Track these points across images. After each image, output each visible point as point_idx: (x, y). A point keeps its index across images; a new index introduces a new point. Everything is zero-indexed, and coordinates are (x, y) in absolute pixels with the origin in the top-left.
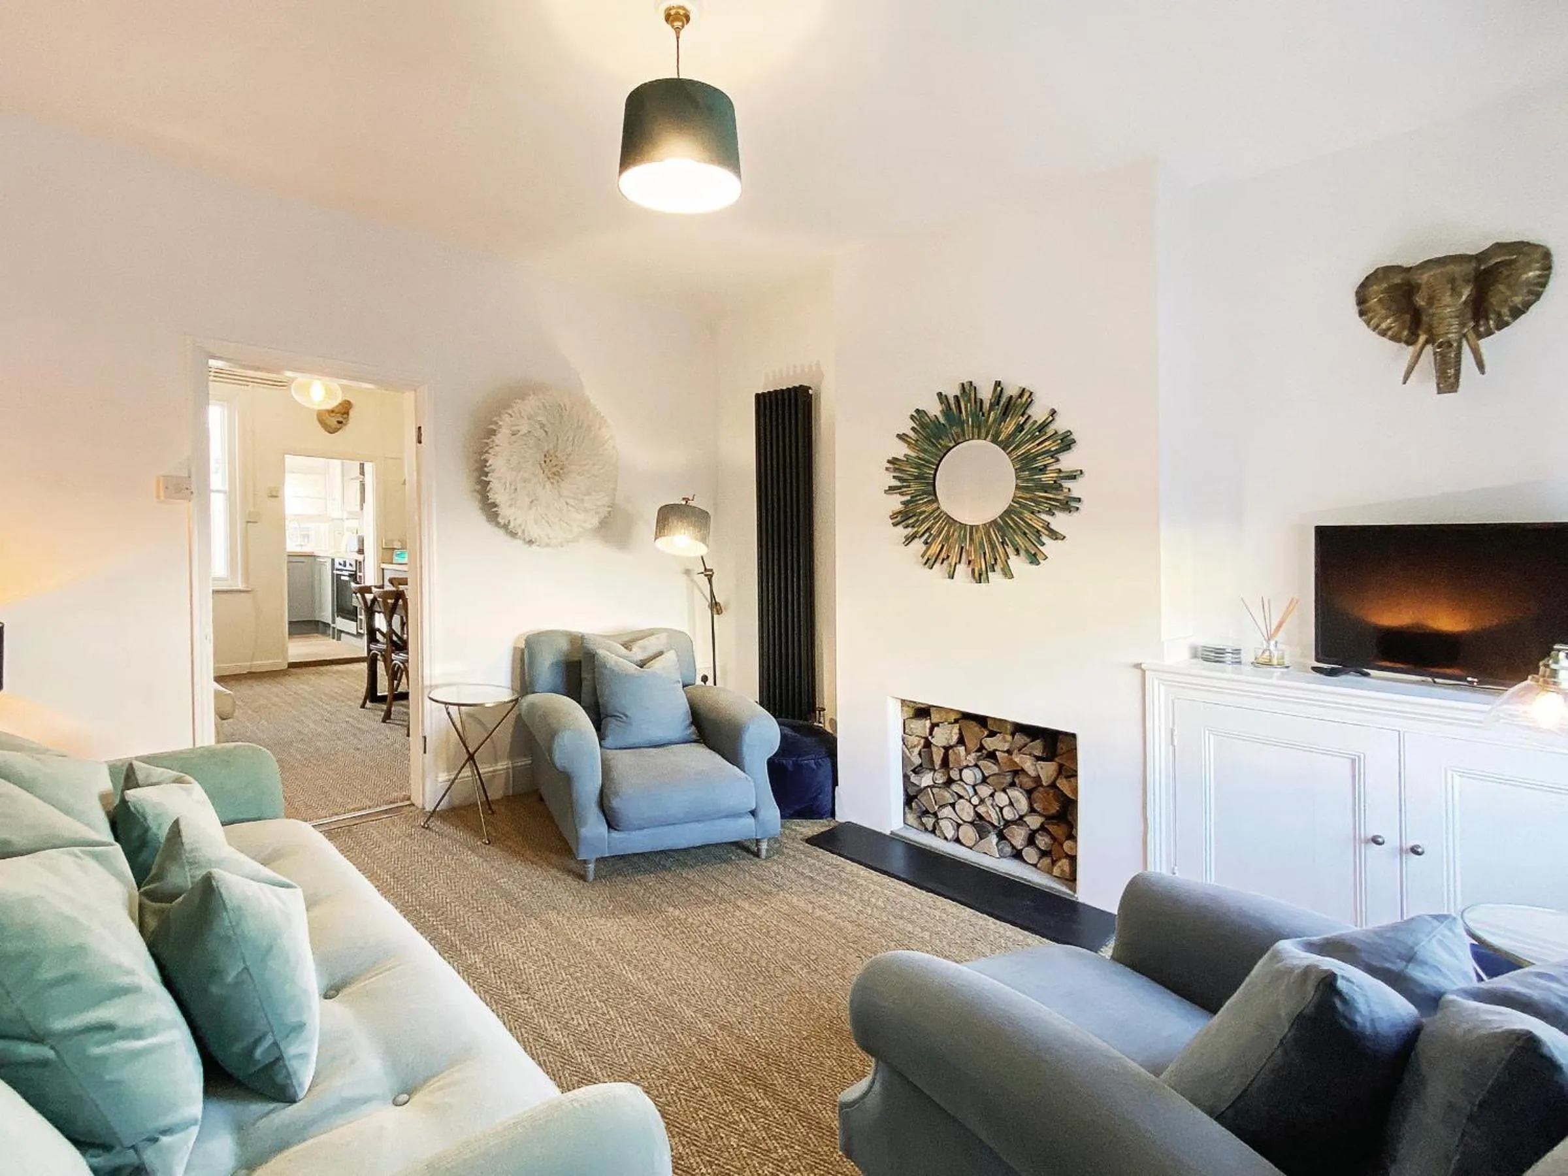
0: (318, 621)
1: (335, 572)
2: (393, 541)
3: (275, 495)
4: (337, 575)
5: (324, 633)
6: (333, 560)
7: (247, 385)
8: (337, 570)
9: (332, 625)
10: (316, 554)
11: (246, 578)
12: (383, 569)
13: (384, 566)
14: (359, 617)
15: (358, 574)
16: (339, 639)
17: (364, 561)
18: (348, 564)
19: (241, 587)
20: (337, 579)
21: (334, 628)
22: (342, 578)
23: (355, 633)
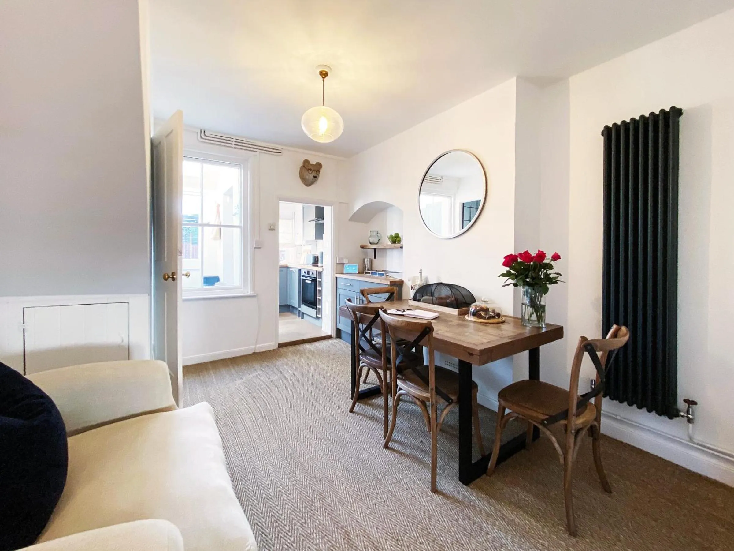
0: (289, 305)
1: (302, 278)
2: (343, 259)
3: (273, 228)
4: (303, 279)
5: (292, 312)
6: (300, 270)
7: (256, 152)
8: (303, 276)
9: (299, 309)
10: (289, 266)
11: (253, 288)
12: (337, 278)
13: (337, 275)
14: (318, 306)
15: (318, 280)
16: (303, 318)
17: (322, 271)
18: (311, 273)
19: (249, 293)
20: (303, 283)
21: (299, 311)
22: (307, 281)
23: (315, 317)
